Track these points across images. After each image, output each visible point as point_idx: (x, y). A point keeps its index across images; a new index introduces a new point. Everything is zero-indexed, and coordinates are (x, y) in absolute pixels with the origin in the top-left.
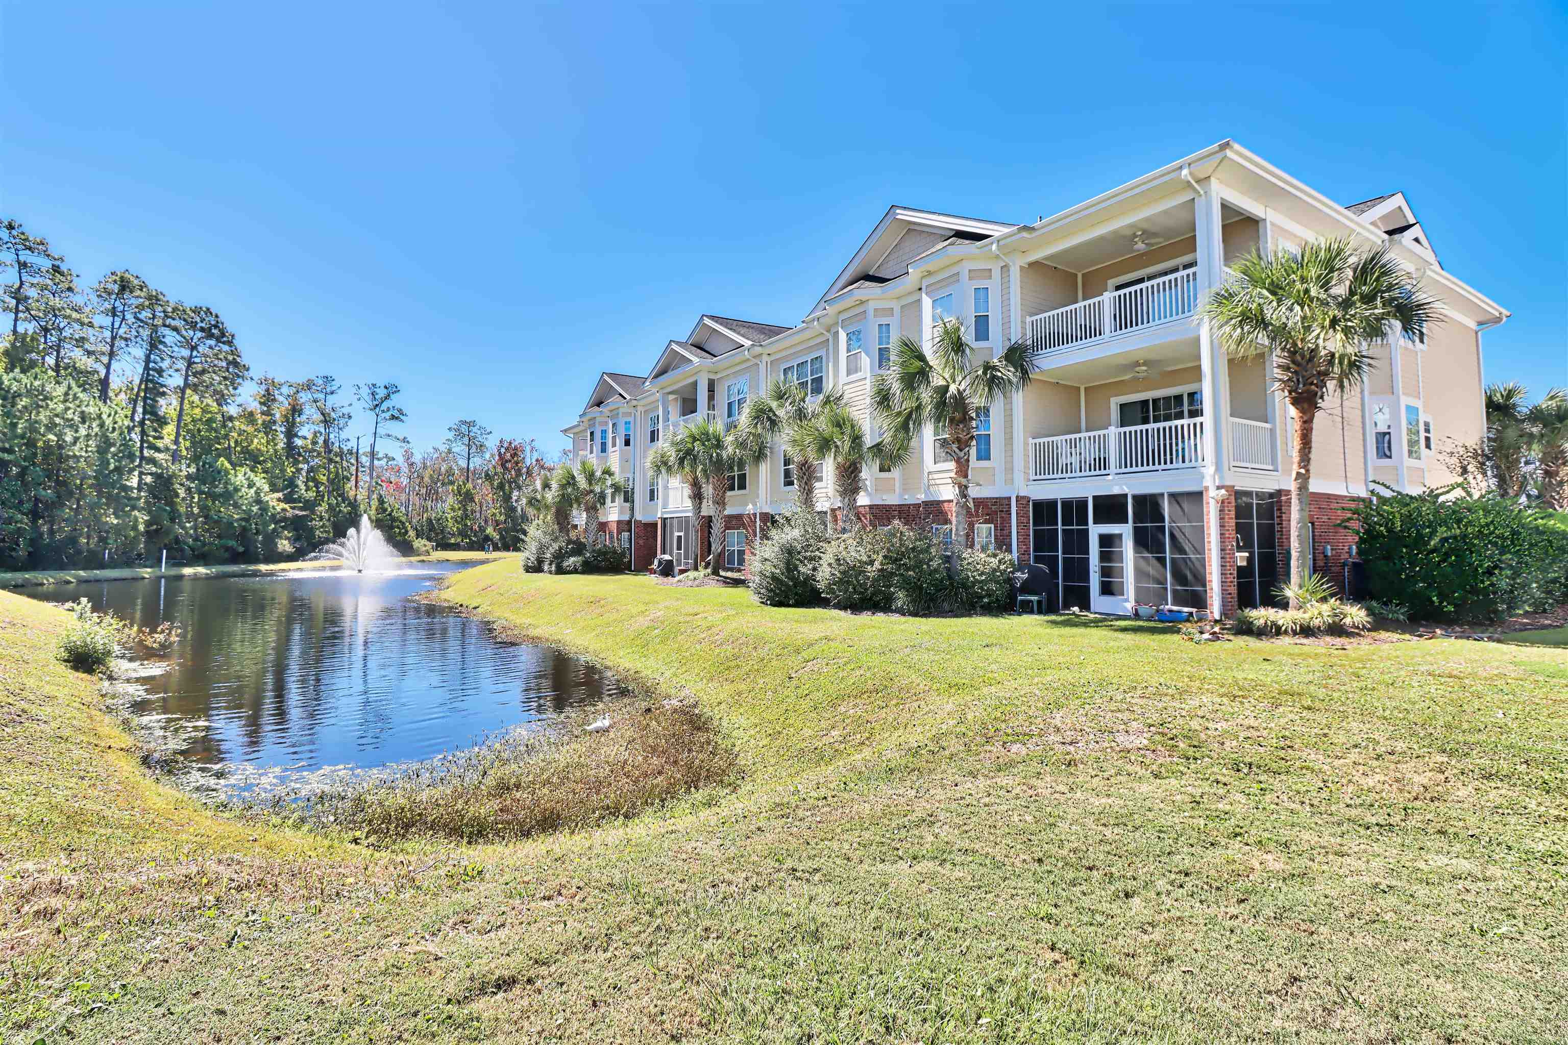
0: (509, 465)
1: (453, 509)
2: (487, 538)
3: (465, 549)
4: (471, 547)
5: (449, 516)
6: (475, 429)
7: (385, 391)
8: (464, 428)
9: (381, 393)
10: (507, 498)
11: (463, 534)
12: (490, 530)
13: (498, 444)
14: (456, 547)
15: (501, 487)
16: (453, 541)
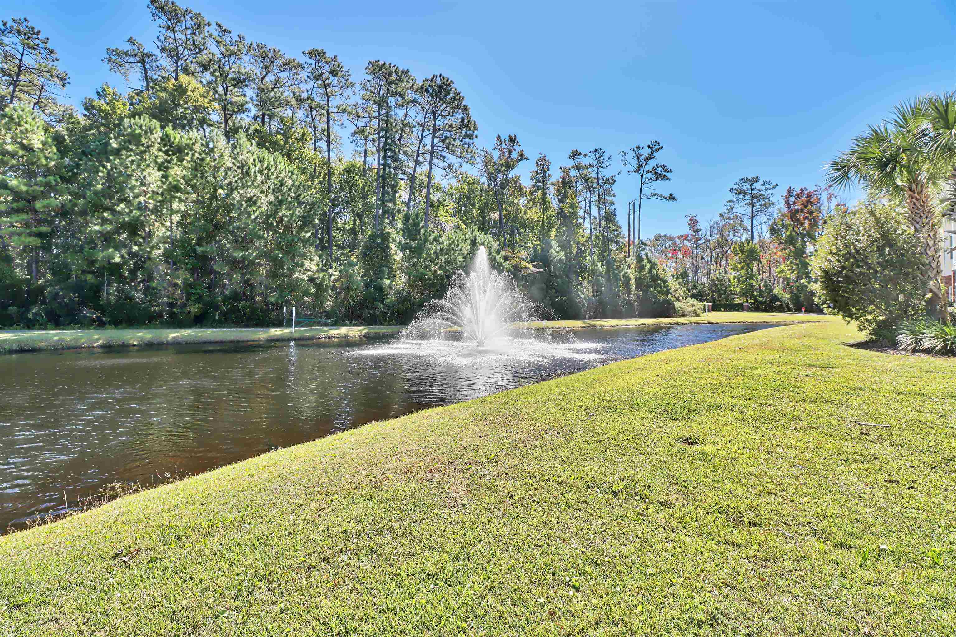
0: (800, 216)
1: (735, 269)
2: (775, 298)
3: (749, 310)
4: (757, 309)
5: (731, 277)
6: (757, 185)
7: (650, 151)
8: (746, 186)
9: (645, 152)
10: (800, 253)
11: (746, 294)
12: (778, 290)
13: (785, 194)
14: (739, 308)
15: (791, 241)
16: (737, 301)
